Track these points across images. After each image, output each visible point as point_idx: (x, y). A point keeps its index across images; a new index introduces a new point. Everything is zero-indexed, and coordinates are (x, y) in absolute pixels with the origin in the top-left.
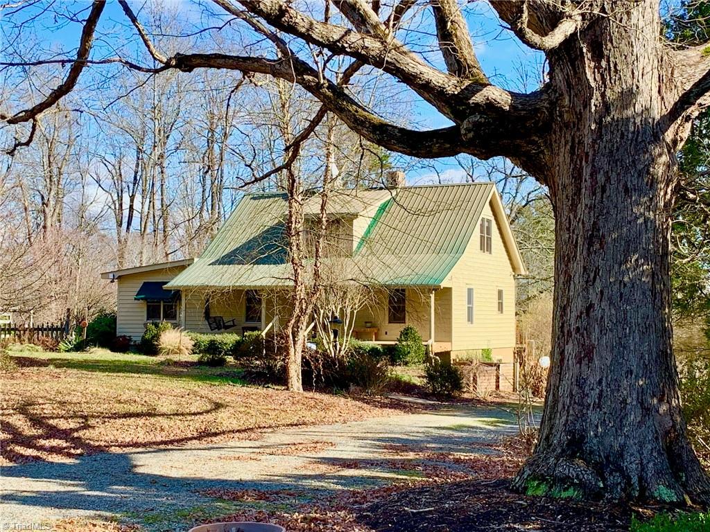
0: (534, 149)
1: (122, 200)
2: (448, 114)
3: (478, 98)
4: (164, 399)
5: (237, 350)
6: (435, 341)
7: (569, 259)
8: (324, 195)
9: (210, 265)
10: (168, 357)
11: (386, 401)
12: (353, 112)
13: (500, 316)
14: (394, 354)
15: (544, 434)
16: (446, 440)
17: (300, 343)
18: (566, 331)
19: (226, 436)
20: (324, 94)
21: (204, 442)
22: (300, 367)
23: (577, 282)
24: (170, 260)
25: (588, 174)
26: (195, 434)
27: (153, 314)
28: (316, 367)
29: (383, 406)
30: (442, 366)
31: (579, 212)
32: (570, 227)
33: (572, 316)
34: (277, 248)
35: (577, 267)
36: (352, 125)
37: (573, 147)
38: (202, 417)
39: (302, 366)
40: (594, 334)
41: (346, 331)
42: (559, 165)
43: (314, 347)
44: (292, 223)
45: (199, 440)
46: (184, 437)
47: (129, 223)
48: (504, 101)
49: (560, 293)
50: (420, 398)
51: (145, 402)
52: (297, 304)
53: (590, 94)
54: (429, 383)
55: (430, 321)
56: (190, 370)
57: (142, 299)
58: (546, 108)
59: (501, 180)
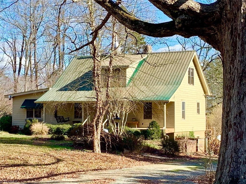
0: (212, 32)
1: (16, 60)
2: (169, 15)
3: (184, 6)
4: (32, 157)
5: (70, 132)
6: (166, 128)
7: (230, 88)
8: (111, 57)
9: (57, 91)
10: (37, 136)
11: (142, 157)
12: (121, 14)
13: (198, 116)
14: (146, 134)
15: (218, 177)
16: (170, 177)
17: (99, 129)
18: (229, 125)
19: (61, 176)
20: (106, 5)
21: (50, 179)
22: (100, 141)
23: (234, 99)
24: (39, 89)
25: (240, 45)
26: (46, 175)
27: (30, 115)
28: (107, 141)
29: (141, 160)
30: (170, 140)
31: (235, 64)
32: (231, 72)
33: (232, 117)
34: (88, 83)
35: (234, 92)
36: (121, 21)
37: (232, 32)
38: (50, 166)
39: (101, 140)
40: (243, 126)
41: (123, 123)
42: (225, 40)
43: (107, 131)
44: (95, 71)
45: (48, 178)
46: (40, 176)
47: (19, 71)
48: (197, 8)
49: (226, 105)
50: (159, 156)
51: (23, 159)
52: (98, 110)
53: (241, 4)
54: (163, 149)
55: (164, 118)
56: (46, 143)
57: (24, 108)
58: (218, 11)
59: (199, 49)
